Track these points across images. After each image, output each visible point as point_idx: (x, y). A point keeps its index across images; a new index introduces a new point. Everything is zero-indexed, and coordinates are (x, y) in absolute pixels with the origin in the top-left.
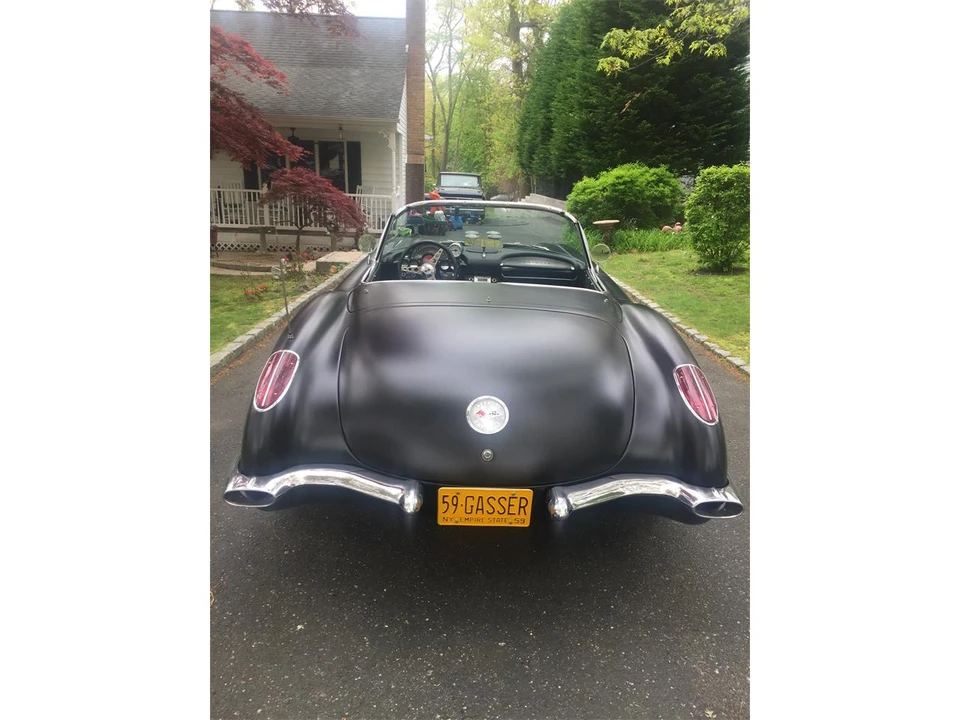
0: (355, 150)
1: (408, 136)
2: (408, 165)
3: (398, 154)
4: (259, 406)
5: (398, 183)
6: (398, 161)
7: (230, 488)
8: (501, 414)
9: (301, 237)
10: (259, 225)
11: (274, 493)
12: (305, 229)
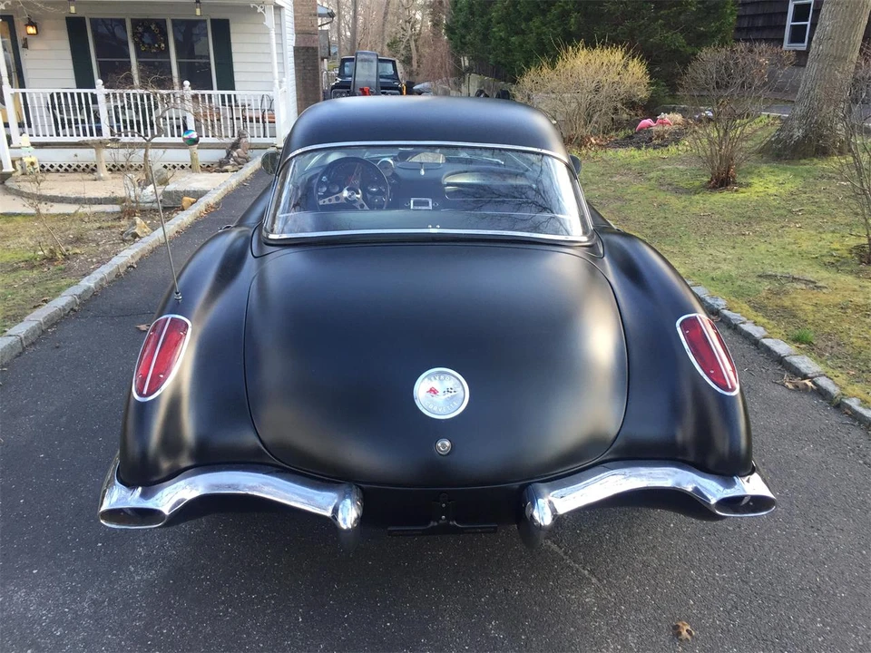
0: (222, 30)
1: (295, 11)
2: (296, 50)
3: (280, 35)
4: (140, 394)
5: (282, 73)
6: (281, 44)
7: (106, 506)
8: (459, 390)
9: (151, 152)
10: (95, 138)
11: (166, 510)
12: (156, 140)
